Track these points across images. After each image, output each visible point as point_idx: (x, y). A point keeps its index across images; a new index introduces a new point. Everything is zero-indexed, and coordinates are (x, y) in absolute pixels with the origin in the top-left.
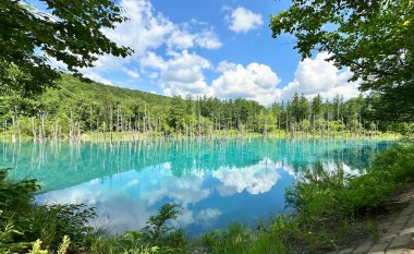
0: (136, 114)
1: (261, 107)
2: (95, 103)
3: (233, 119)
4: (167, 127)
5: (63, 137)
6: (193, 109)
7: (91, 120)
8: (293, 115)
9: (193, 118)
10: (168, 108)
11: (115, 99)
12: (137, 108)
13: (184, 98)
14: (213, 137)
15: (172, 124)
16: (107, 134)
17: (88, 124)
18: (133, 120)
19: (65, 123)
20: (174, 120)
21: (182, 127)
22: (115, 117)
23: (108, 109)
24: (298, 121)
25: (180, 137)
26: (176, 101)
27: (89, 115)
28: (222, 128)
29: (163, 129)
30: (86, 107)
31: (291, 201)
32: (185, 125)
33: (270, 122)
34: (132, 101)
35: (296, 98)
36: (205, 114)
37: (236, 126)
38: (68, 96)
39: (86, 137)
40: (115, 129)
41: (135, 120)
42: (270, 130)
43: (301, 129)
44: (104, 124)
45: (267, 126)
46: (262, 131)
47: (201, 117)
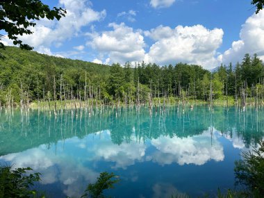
0: (78, 83)
1: (205, 72)
2: (40, 73)
3: (173, 85)
4: (106, 96)
5: (15, 106)
6: (132, 77)
7: (37, 89)
8: (243, 79)
9: (131, 85)
10: (107, 76)
11: (58, 69)
12: (78, 77)
13: (122, 66)
14: (152, 105)
15: (112, 92)
16: (51, 102)
17: (35, 93)
18: (75, 89)
19: (16, 93)
20: (114, 88)
21: (121, 95)
22: (58, 87)
23: (52, 79)
24: (250, 86)
25: (119, 105)
26: (115, 69)
27: (36, 85)
28: (161, 96)
29: (103, 97)
30: (33, 78)
31: (242, 177)
32: (124, 92)
33: (215, 87)
34: (73, 70)
35: (247, 59)
36: (144, 81)
37: (176, 93)
38: (18, 68)
39: (33, 106)
40: (58, 98)
41: (77, 89)
42: (215, 97)
43: (254, 95)
44: (49, 93)
45: (212, 92)
46: (206, 98)
47: (139, 84)
